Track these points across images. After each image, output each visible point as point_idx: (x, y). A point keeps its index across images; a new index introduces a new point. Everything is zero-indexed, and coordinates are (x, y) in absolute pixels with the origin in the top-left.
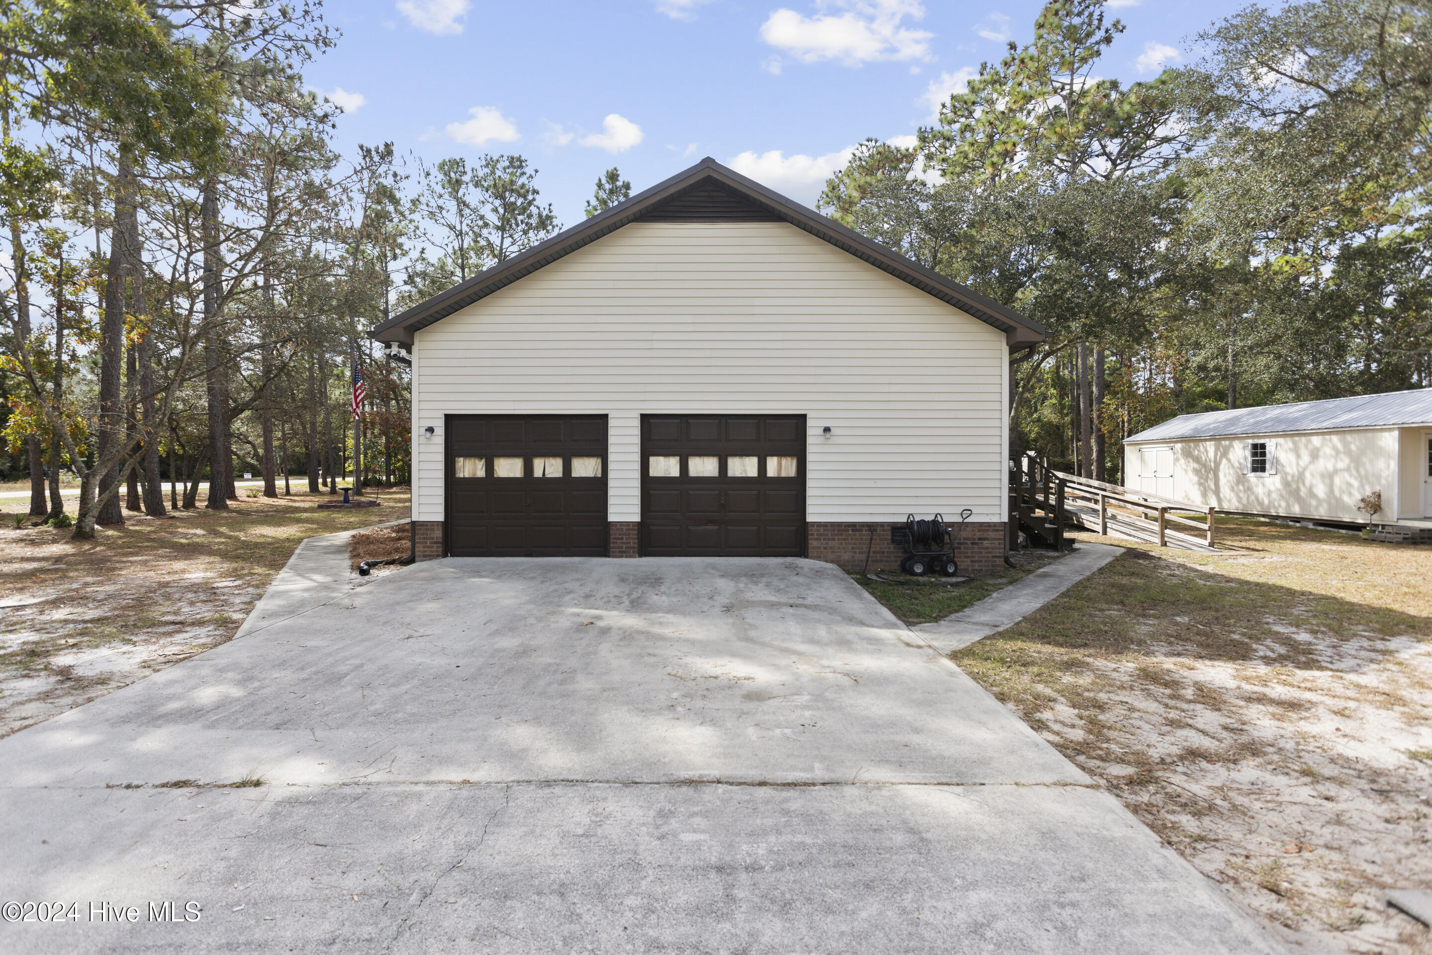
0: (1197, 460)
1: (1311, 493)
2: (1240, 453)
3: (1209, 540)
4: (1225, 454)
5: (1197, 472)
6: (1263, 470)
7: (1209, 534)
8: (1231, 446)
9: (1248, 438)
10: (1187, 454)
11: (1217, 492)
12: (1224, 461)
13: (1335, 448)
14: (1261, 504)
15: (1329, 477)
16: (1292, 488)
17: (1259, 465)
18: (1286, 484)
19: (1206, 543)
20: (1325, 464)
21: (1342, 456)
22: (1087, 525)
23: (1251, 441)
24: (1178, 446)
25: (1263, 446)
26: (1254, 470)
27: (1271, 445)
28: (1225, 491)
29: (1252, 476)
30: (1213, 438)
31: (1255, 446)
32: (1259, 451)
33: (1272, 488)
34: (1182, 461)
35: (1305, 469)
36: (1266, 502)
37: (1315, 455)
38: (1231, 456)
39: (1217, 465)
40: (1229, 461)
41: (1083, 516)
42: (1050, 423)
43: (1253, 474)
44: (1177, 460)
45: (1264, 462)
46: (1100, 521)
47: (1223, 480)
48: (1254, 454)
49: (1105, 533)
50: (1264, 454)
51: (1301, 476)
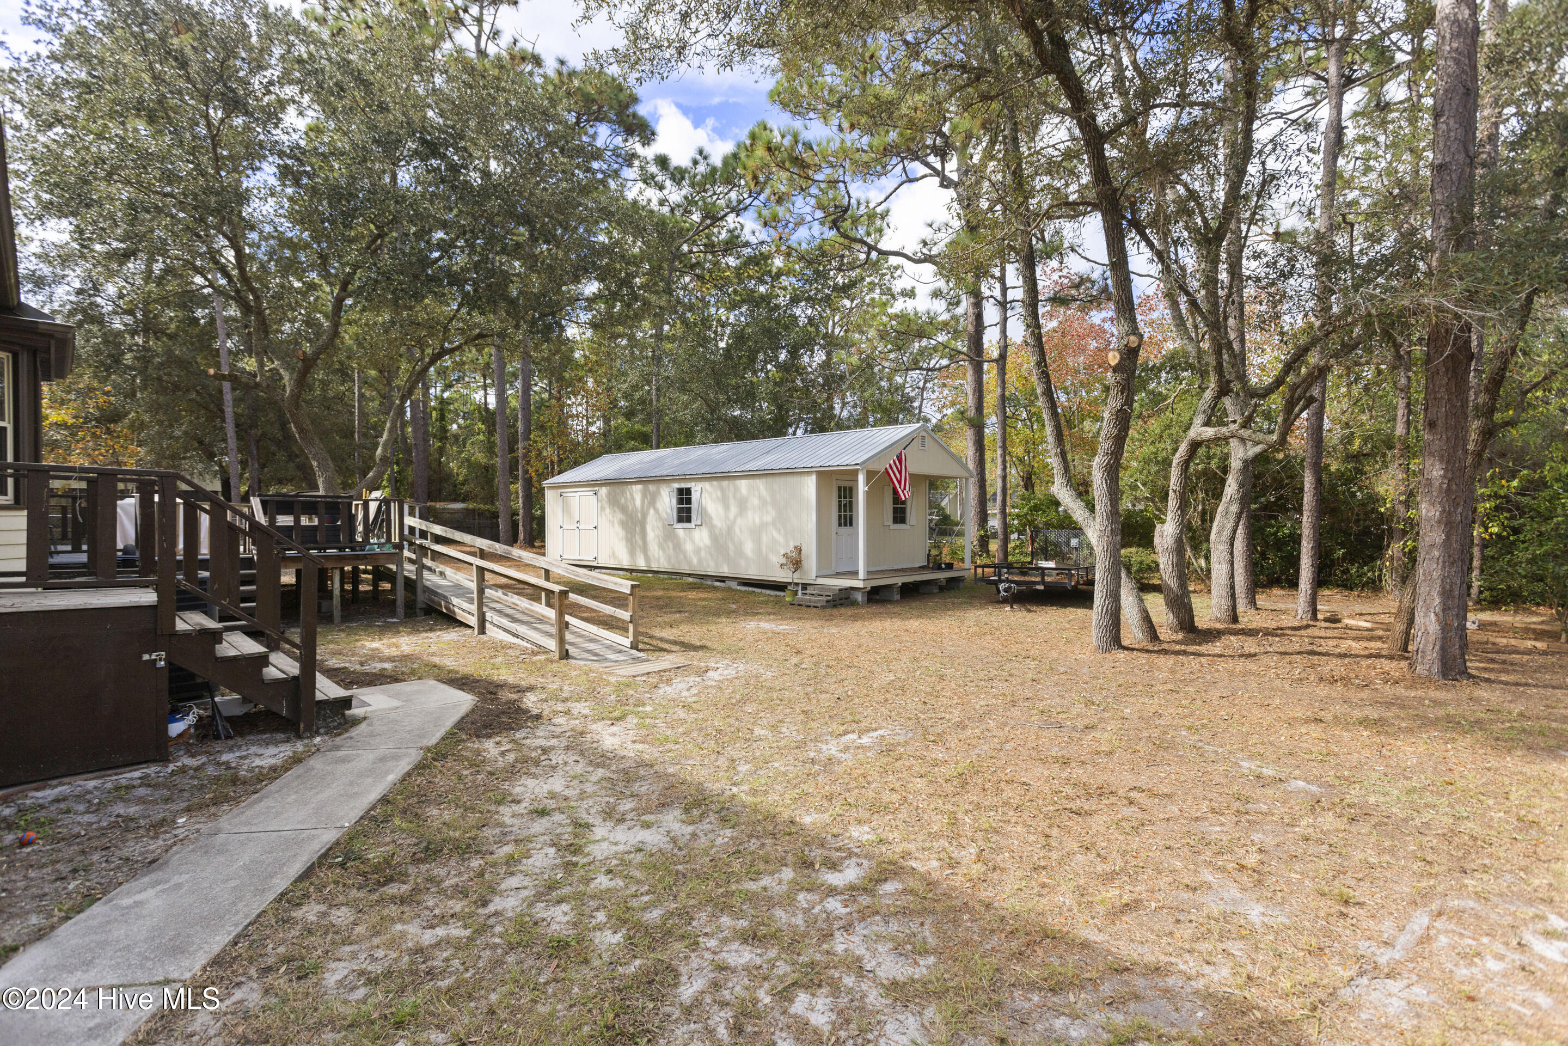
0: (624, 509)
1: (740, 553)
2: (667, 501)
3: (631, 639)
4: (653, 503)
5: (624, 524)
6: (689, 520)
7: (631, 627)
8: (658, 492)
9: (674, 480)
10: (614, 502)
11: (645, 550)
12: (652, 511)
13: (760, 497)
14: (689, 563)
15: (756, 533)
16: (720, 543)
17: (684, 515)
18: (714, 538)
19: (627, 642)
20: (753, 517)
21: (770, 508)
22: (460, 615)
23: (676, 485)
24: (603, 491)
25: (688, 491)
26: (680, 520)
27: (696, 489)
28: (654, 548)
29: (680, 529)
30: (640, 481)
31: (679, 491)
32: (684, 496)
33: (702, 545)
34: (608, 510)
35: (734, 522)
36: (695, 561)
37: (743, 506)
38: (659, 505)
39: (645, 515)
40: (656, 510)
41: (455, 601)
42: (478, 464)
43: (681, 525)
44: (603, 509)
45: (689, 510)
46: (474, 608)
47: (651, 535)
48: (680, 501)
49: (482, 630)
50: (689, 501)
51: (730, 530)
